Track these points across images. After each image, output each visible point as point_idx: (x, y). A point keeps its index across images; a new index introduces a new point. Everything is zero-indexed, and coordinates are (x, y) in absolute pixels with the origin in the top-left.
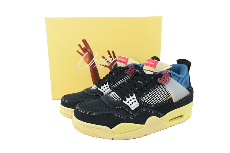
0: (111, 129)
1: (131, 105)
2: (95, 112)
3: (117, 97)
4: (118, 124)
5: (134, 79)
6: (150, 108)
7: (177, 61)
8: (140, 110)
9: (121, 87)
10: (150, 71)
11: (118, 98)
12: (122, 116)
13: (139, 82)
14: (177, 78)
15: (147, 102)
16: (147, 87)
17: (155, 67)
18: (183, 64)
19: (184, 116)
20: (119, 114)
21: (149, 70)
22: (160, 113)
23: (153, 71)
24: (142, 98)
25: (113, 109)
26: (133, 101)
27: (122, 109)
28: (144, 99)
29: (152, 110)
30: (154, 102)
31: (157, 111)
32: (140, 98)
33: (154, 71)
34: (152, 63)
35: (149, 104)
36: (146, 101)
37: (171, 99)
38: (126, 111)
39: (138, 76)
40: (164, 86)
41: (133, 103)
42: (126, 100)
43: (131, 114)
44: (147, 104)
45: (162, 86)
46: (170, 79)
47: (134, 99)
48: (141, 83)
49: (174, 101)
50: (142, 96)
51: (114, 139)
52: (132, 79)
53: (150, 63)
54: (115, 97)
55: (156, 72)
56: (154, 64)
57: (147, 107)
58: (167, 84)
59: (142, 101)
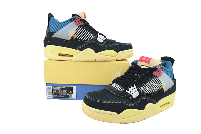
0: (119, 114)
1: (133, 94)
2: (105, 100)
3: (119, 88)
4: (124, 110)
5: (131, 73)
6: (147, 96)
7: (161, 58)
8: (140, 98)
9: (120, 79)
10: (145, 66)
11: (121, 89)
12: (127, 103)
13: (136, 75)
14: (166, 72)
15: (145, 92)
16: (144, 79)
17: (149, 63)
18: (167, 61)
19: (170, 103)
20: (124, 101)
21: (143, 65)
22: (155, 100)
23: (147, 66)
24: (141, 88)
25: (119, 97)
26: (134, 90)
27: (126, 97)
28: (142, 89)
29: (148, 98)
30: (150, 92)
31: (152, 99)
32: (139, 88)
33: (149, 66)
34: (146, 59)
35: (146, 93)
36: (144, 90)
37: (163, 89)
38: (129, 99)
39: (134, 70)
40: (157, 78)
41: (134, 92)
42: (128, 90)
43: (133, 102)
44: (145, 93)
45: (156, 78)
46: (162, 73)
47: (134, 89)
48: (138, 76)
49: (165, 90)
50: (141, 86)
51: (121, 123)
52: (129, 73)
53: (144, 60)
54: (118, 88)
55: (150, 66)
56: (148, 60)
57: (145, 96)
58: (160, 76)
59: (141, 91)
